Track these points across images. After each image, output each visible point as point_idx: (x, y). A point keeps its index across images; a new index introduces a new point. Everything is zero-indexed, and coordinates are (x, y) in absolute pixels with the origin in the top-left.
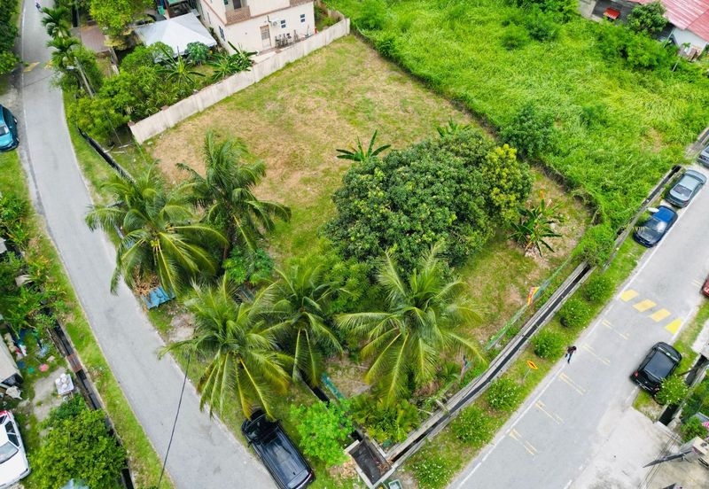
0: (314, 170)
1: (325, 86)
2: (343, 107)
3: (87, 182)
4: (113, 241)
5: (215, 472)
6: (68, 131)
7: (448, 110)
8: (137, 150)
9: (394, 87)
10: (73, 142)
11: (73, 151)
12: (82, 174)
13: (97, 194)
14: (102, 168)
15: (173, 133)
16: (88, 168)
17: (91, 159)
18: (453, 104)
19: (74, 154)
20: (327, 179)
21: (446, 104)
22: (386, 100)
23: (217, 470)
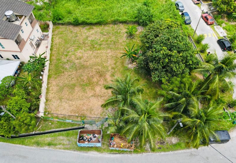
0: (109, 71)
1: (74, 46)
2: (88, 48)
3: (46, 148)
4: (89, 151)
5: (208, 159)
6: (5, 143)
7: (114, 27)
8: (45, 120)
9: (92, 31)
10: (14, 144)
11: (20, 146)
12: (39, 148)
13: (57, 146)
14: (43, 138)
15: (48, 103)
16: (38, 144)
17: (33, 141)
18: (113, 24)
19: (24, 146)
20: (116, 70)
21: (111, 26)
22: (96, 36)
23: (207, 158)
